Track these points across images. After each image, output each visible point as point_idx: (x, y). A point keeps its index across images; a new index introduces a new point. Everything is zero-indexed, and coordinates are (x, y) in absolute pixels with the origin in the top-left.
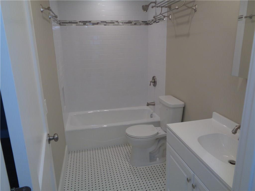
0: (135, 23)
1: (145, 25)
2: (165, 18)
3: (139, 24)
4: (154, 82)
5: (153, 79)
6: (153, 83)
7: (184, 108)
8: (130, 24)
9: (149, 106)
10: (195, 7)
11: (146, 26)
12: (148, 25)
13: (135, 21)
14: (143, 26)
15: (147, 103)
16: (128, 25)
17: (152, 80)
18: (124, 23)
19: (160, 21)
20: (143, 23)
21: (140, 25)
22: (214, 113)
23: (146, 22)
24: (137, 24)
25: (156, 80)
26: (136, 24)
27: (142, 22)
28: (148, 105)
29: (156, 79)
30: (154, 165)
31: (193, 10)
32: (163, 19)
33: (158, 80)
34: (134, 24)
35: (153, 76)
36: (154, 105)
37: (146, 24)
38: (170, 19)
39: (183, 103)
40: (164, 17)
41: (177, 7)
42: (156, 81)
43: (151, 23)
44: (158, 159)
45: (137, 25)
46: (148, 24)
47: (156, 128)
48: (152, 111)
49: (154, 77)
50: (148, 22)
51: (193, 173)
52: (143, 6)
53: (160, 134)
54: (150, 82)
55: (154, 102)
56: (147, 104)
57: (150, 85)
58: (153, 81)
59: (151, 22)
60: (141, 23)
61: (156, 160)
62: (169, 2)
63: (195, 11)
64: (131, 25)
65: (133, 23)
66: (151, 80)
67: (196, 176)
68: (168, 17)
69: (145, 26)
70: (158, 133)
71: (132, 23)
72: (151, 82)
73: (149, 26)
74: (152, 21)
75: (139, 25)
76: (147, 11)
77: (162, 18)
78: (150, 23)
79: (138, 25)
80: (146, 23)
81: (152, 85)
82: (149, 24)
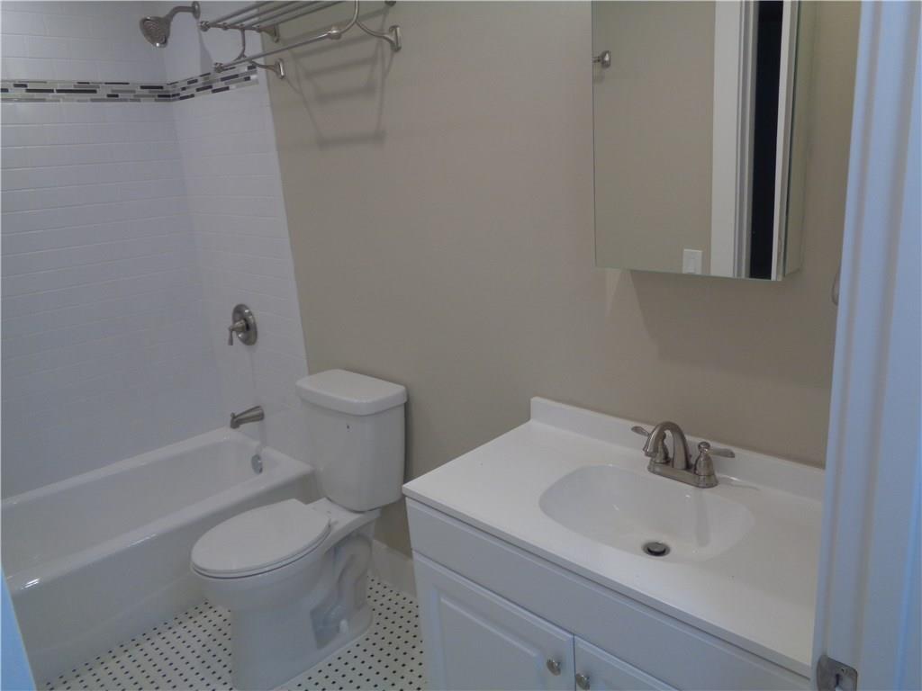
0: (110, 93)
1: (156, 100)
2: (253, 73)
3: (131, 96)
4: (246, 328)
5: (238, 316)
6: (238, 333)
7: (407, 406)
8: (89, 98)
9: (242, 426)
10: (394, 32)
11: (163, 105)
12: (170, 101)
13: (106, 83)
14: (150, 106)
15: (230, 418)
16: (79, 101)
17: (235, 321)
18: (59, 91)
19: (232, 87)
20: (146, 91)
21: (137, 99)
22: (535, 400)
23: (161, 87)
24: (120, 97)
25: (250, 317)
26: (117, 96)
27: (142, 87)
28: (236, 422)
29: (250, 313)
30: (337, 654)
31: (387, 44)
32: (248, 79)
33: (259, 317)
34: (109, 96)
35: (234, 306)
36: (260, 417)
37: (159, 96)
38: (283, 77)
39: (401, 389)
40: (249, 68)
41: (334, 32)
42: (254, 323)
43: (184, 94)
44: (344, 623)
45: (121, 100)
46: (169, 96)
47: (311, 505)
48: (255, 444)
49: (239, 311)
50: (170, 88)
51: (571, 636)
52: (145, 20)
53: (337, 528)
54: (228, 332)
55: (257, 408)
56: (232, 422)
57: (231, 342)
58: (240, 324)
59: (184, 89)
60: (138, 90)
61: (338, 629)
62: (263, 9)
63: (396, 48)
64: (93, 100)
65: (103, 93)
66: (230, 322)
67: (582, 641)
68: (274, 68)
69: (158, 103)
70: (330, 526)
71: (95, 92)
72: (232, 330)
73: (177, 105)
74: (190, 83)
75: (132, 100)
76: (165, 42)
77: (242, 74)
78: (178, 95)
79: (125, 100)
80: (162, 93)
81: (241, 343)
82: (174, 95)
